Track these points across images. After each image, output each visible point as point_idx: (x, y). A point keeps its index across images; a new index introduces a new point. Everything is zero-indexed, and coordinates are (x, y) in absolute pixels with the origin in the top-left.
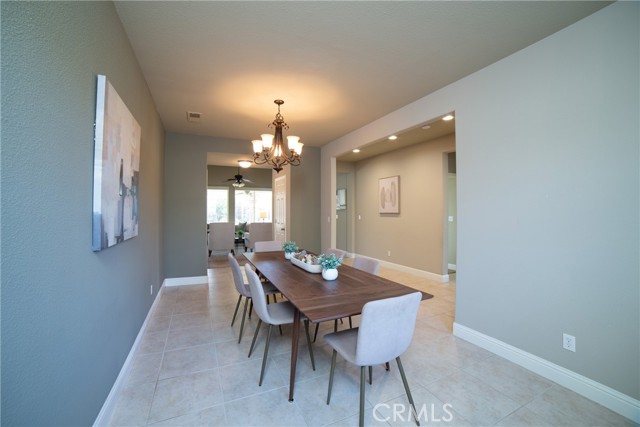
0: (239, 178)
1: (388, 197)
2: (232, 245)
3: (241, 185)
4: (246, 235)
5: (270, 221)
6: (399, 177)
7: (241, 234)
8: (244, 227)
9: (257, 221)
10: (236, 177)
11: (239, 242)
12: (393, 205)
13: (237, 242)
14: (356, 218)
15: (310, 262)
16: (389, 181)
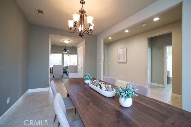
0: (65, 50)
1: (122, 56)
2: (62, 74)
3: (66, 52)
4: (67, 70)
5: (76, 65)
6: (126, 48)
7: (65, 69)
8: (67, 67)
9: (72, 65)
10: (64, 49)
11: (65, 72)
12: (124, 59)
13: (64, 72)
14: (108, 64)
15: (104, 89)
16: (123, 50)
